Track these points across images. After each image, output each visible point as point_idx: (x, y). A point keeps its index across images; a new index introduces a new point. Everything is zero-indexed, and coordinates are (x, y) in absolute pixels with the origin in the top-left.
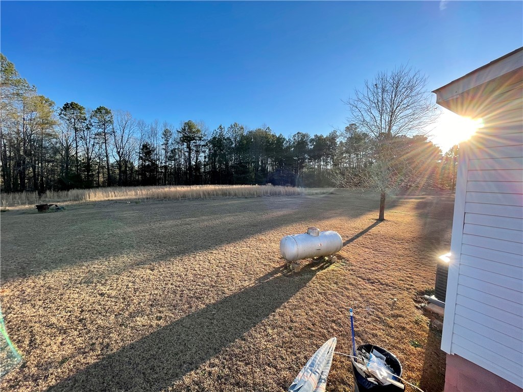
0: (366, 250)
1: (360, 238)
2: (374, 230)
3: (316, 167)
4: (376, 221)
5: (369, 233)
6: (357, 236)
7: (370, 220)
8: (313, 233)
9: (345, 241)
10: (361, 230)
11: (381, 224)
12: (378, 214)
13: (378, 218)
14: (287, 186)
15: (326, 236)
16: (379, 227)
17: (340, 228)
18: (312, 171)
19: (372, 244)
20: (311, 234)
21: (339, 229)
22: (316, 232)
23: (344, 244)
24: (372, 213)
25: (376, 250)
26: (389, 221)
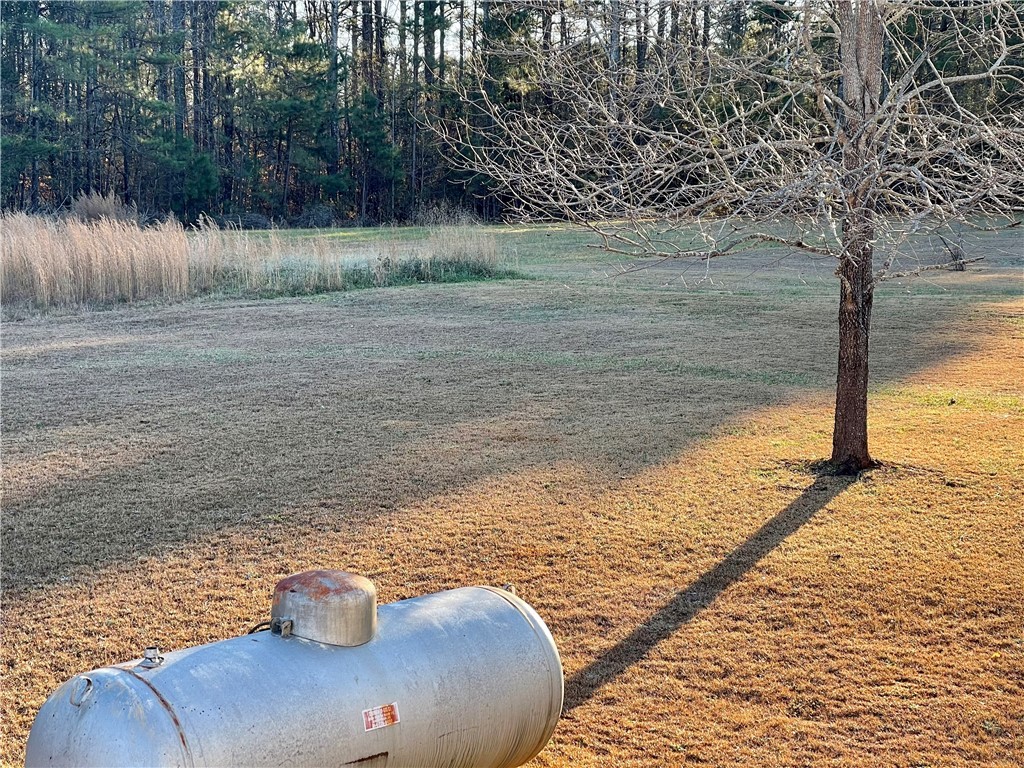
0: (747, 713)
1: (702, 626)
2: (801, 551)
3: (344, 39)
4: (810, 480)
5: (764, 580)
6: (679, 612)
7: (766, 472)
8: (322, 623)
9: (579, 663)
10: (707, 562)
11: (853, 496)
12: (829, 424)
13: (826, 451)
14: (91, 217)
15: (428, 638)
16: (835, 528)
17: (549, 559)
18: (313, 82)
19: (784, 660)
20: (308, 631)
21: (540, 568)
22: (343, 611)
23: (579, 689)
24: (780, 416)
25: (815, 709)
26: (909, 470)
